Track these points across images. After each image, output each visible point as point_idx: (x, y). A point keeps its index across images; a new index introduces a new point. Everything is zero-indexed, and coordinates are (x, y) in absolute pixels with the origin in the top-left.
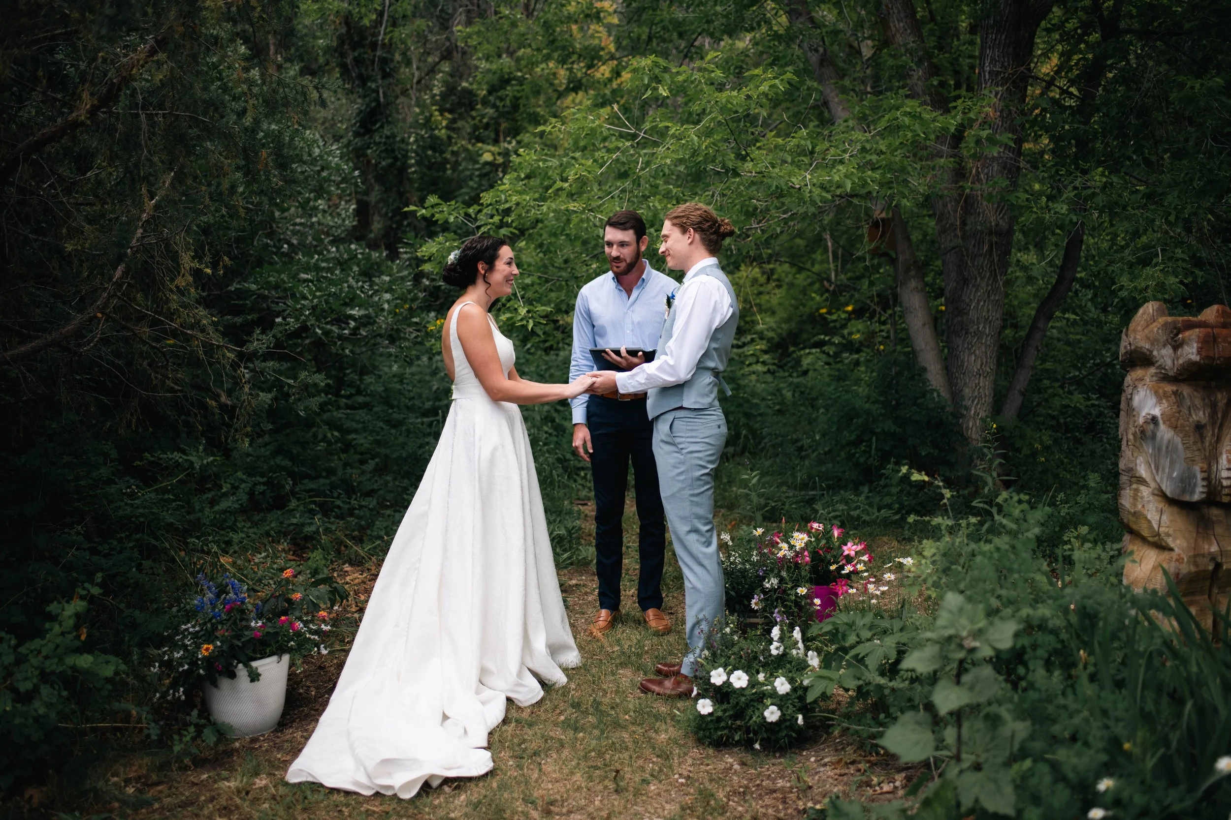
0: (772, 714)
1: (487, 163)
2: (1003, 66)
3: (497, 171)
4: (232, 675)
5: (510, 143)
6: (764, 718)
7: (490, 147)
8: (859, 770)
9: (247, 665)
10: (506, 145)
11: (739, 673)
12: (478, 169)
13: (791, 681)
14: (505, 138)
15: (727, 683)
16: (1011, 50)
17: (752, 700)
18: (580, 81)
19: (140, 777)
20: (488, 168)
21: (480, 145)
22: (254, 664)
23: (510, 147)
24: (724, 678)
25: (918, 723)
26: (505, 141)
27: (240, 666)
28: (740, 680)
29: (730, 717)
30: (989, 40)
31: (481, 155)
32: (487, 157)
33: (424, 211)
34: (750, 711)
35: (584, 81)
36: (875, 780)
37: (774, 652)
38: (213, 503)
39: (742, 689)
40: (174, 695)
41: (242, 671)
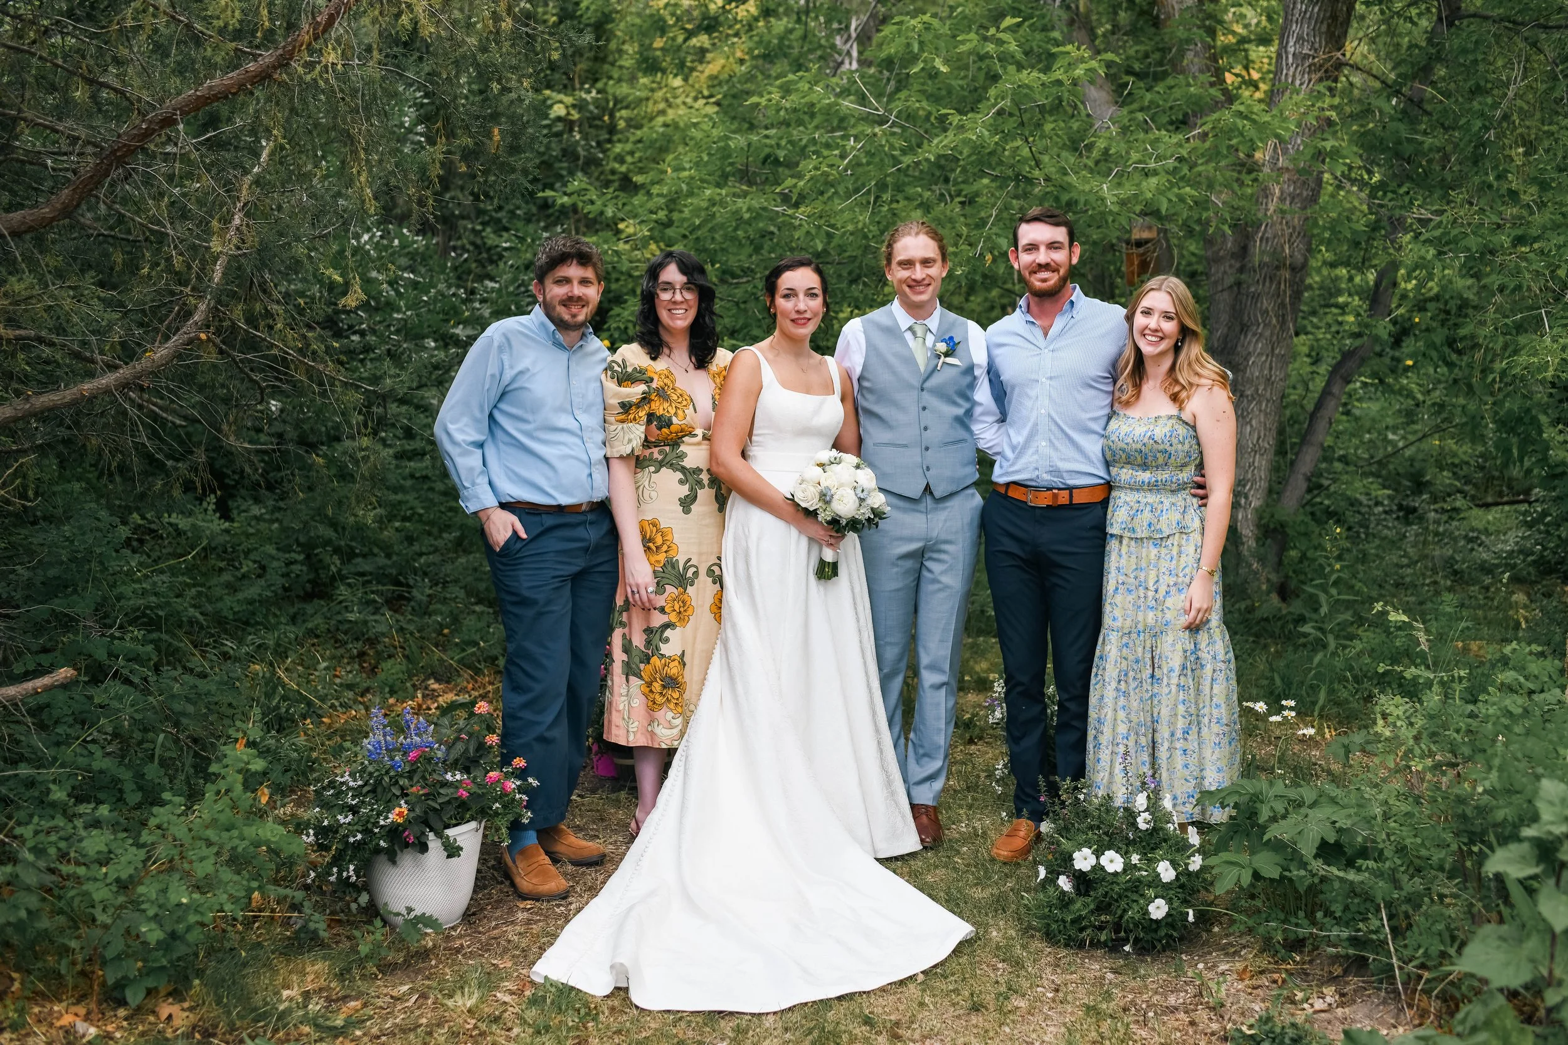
0: (1158, 909)
1: (559, 119)
2: (1312, 47)
3: (571, 130)
4: (423, 848)
5: (589, 92)
6: (1147, 913)
7: (561, 96)
8: (1275, 982)
9: (439, 835)
10: (584, 96)
11: (1110, 854)
12: (545, 127)
13: (1174, 864)
14: (582, 83)
15: (1098, 868)
16: (1324, 28)
17: (1126, 890)
18: (716, 18)
19: (321, 989)
20: (559, 127)
21: (547, 92)
22: (450, 832)
23: (588, 97)
24: (1093, 861)
25: (1502, 938)
26: (581, 89)
27: (431, 836)
28: (1113, 862)
29: (1092, 912)
30: (1297, 12)
31: (551, 107)
32: (559, 110)
33: (566, 199)
34: (1123, 904)
35: (722, 19)
36: (1300, 996)
37: (1143, 826)
38: (232, 588)
39: (1116, 874)
40: (340, 873)
41: (434, 844)
